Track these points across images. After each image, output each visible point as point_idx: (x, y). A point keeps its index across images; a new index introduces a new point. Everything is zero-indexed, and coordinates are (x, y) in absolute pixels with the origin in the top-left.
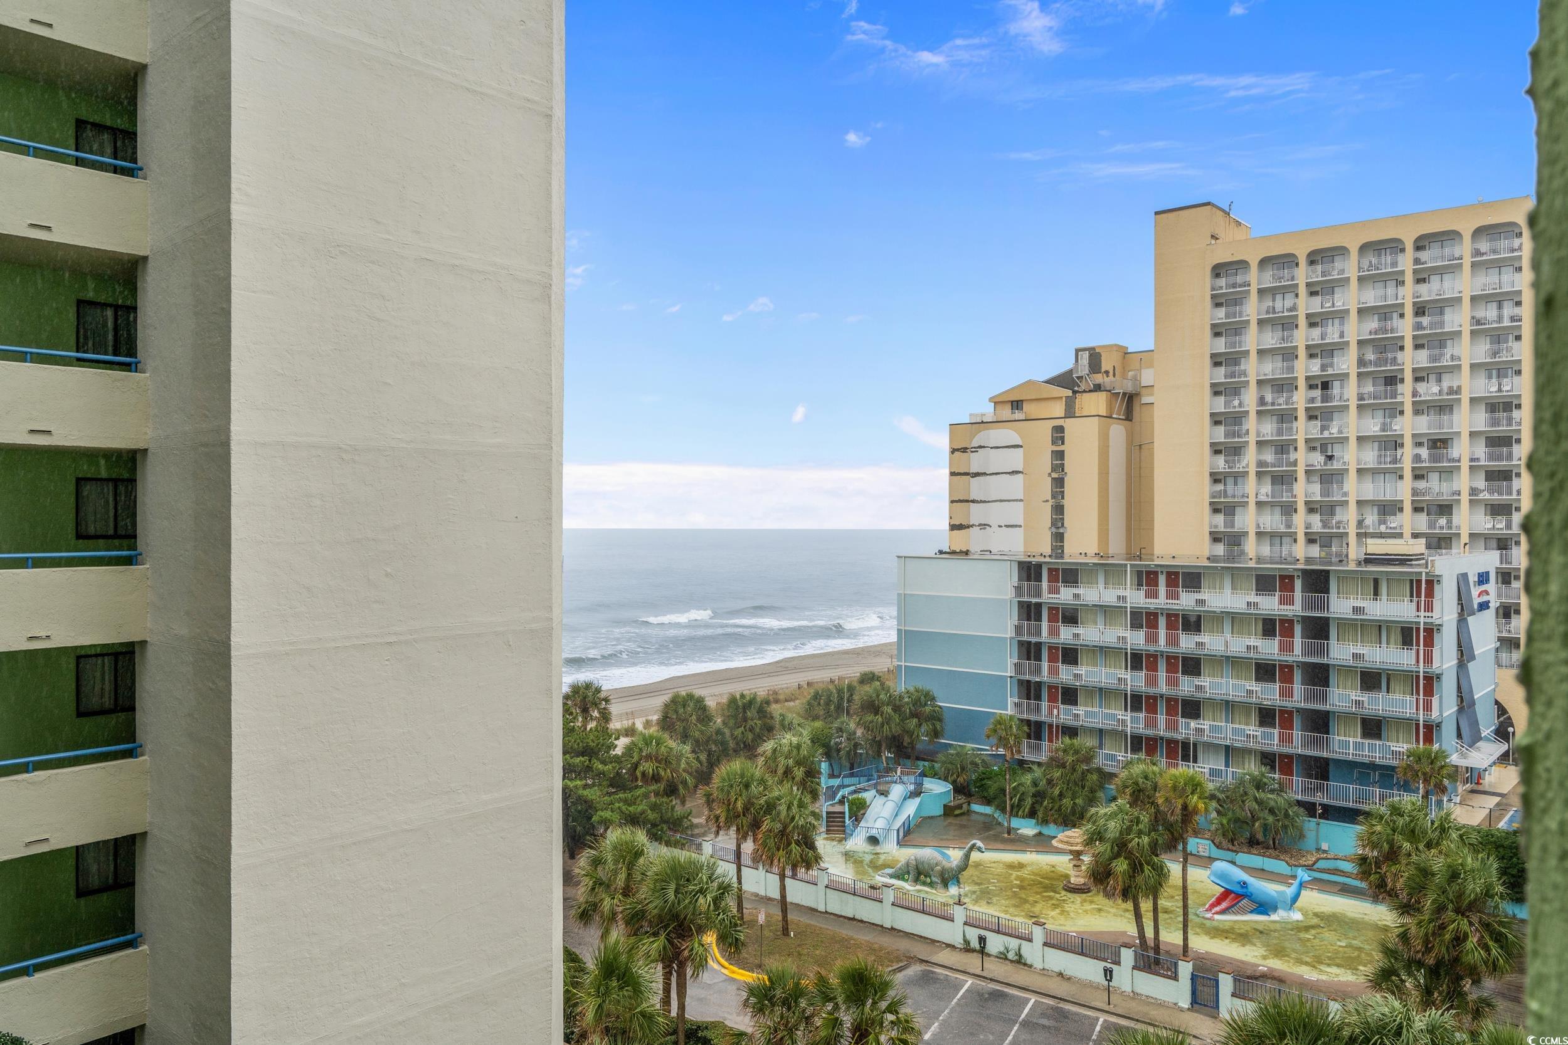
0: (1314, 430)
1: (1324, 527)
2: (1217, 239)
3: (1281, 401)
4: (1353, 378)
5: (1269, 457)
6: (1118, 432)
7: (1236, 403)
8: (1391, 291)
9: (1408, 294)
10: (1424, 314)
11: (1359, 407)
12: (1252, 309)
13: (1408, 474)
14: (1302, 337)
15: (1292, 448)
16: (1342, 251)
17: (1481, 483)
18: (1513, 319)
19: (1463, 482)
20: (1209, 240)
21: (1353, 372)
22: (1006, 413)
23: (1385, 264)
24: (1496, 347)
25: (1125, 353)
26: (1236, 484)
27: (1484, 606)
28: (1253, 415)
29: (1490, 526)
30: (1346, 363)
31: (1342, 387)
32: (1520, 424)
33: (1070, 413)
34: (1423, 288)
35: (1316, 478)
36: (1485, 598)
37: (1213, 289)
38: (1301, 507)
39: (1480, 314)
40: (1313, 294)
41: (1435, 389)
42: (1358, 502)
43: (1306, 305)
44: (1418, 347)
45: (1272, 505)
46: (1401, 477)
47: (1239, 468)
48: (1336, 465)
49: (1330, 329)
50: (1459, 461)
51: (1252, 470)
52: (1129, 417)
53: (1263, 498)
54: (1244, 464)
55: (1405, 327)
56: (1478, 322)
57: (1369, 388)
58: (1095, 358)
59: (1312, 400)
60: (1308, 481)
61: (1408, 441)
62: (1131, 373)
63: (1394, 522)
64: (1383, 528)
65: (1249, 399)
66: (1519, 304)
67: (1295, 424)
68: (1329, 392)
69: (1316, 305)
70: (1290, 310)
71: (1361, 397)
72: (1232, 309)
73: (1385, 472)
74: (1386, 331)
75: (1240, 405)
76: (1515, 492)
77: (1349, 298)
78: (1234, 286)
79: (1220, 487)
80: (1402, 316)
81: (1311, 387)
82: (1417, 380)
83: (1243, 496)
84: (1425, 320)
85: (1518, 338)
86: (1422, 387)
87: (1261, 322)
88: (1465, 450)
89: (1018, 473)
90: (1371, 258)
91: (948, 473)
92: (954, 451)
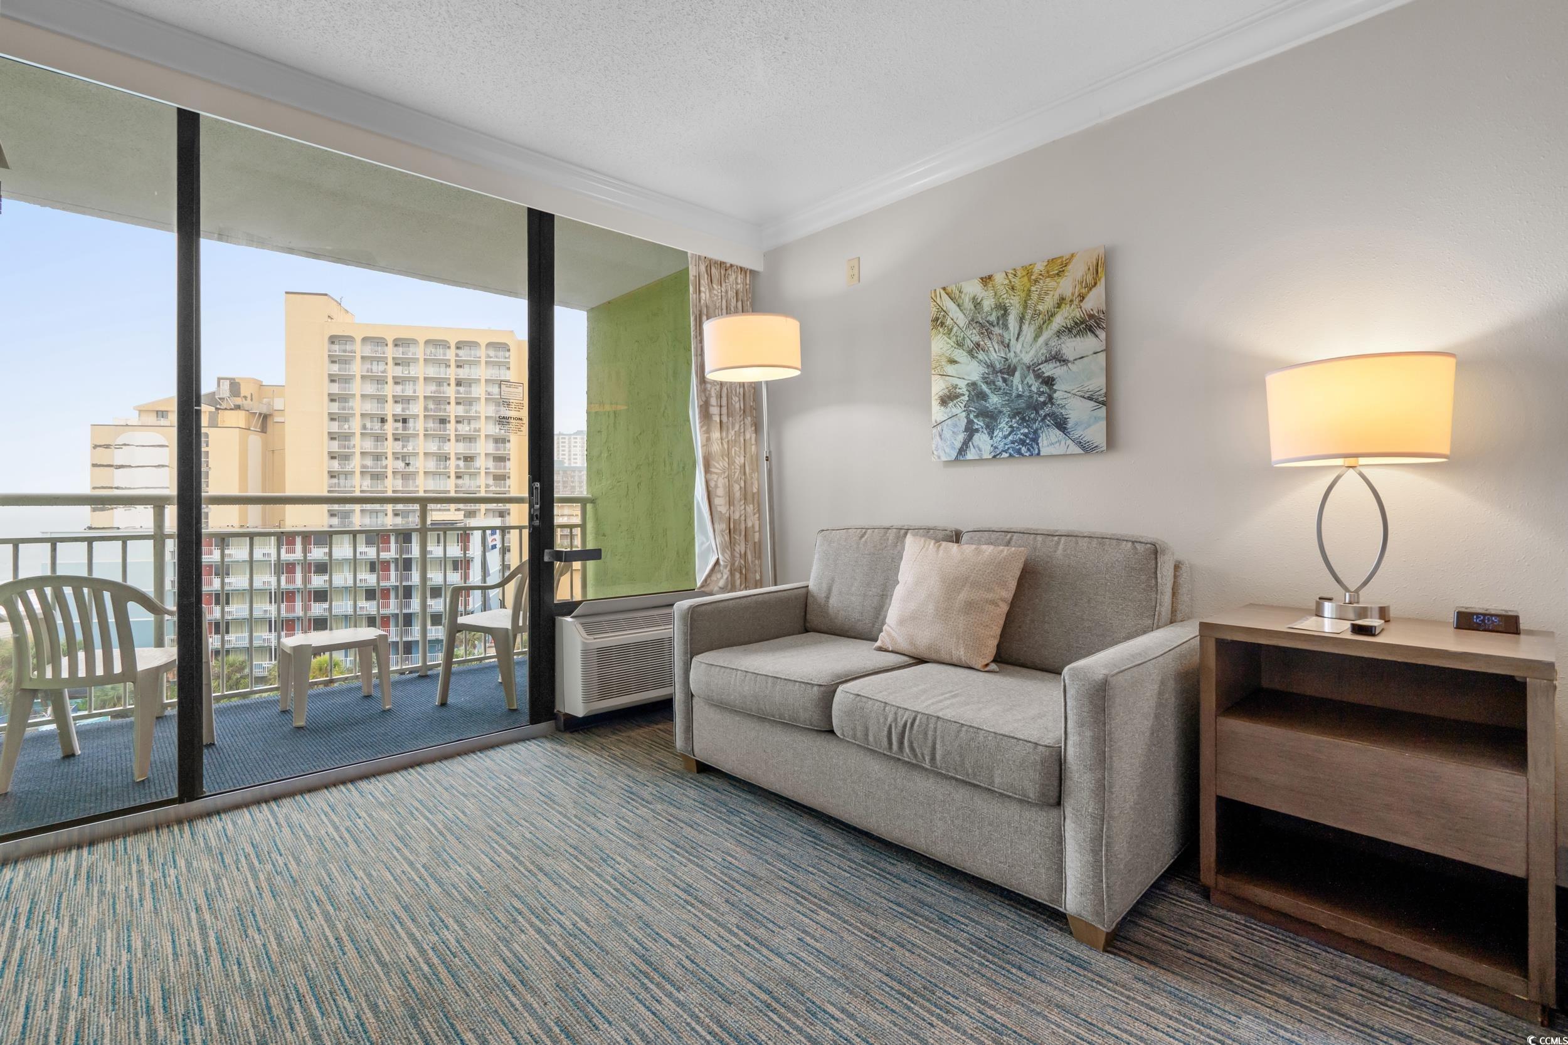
0: (398, 447)
2: (332, 318)
3: (377, 428)
4: (422, 417)
5: (369, 462)
6: (255, 439)
8: (443, 369)
9: (452, 373)
10: (461, 385)
11: (425, 435)
12: (357, 368)
13: (453, 475)
14: (390, 390)
15: (384, 458)
16: (414, 342)
17: (491, 482)
18: (506, 395)
19: (483, 480)
20: (326, 319)
21: (422, 414)
22: (152, 419)
23: (439, 353)
25: (260, 385)
26: (346, 479)
27: (494, 547)
28: (358, 435)
30: (417, 408)
31: (415, 422)
32: (509, 450)
34: (460, 370)
35: (399, 476)
36: (494, 543)
37: (329, 351)
39: (490, 389)
40: (397, 364)
41: (467, 428)
43: (392, 371)
46: (449, 477)
47: (348, 469)
48: (411, 469)
49: (407, 387)
50: (480, 469)
51: (358, 470)
52: (264, 430)
54: (352, 466)
55: (451, 391)
56: (489, 394)
57: (430, 425)
58: (235, 386)
59: (397, 429)
60: (394, 478)
61: (453, 457)
62: (265, 400)
65: (355, 425)
67: (386, 443)
68: (407, 425)
69: (399, 371)
70: (382, 372)
71: (426, 430)
72: (343, 366)
73: (440, 474)
74: (440, 393)
75: (349, 428)
77: (418, 370)
78: (345, 351)
79: (335, 481)
80: (449, 385)
82: (458, 422)
83: (351, 487)
84: (462, 389)
86: (460, 426)
87: (363, 377)
88: (482, 463)
89: (163, 466)
90: (431, 349)
91: (89, 465)
92: (95, 447)
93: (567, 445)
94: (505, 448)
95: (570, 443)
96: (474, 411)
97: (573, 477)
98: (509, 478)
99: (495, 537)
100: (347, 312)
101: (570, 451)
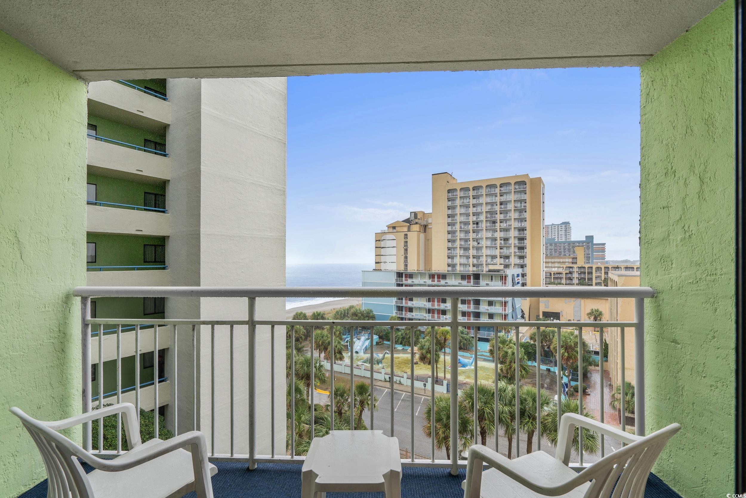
0: (474, 236)
1: (477, 262)
2: (449, 182)
3: (466, 227)
4: (484, 221)
5: (463, 243)
6: (422, 235)
7: (454, 228)
8: (494, 198)
9: (498, 199)
10: (502, 205)
11: (486, 229)
12: (458, 202)
13: (498, 248)
14: (471, 210)
15: (469, 241)
16: (481, 187)
17: (517, 250)
18: (524, 206)
19: (512, 250)
20: (447, 183)
22: (391, 230)
23: (492, 191)
24: (520, 214)
25: (424, 213)
26: (454, 250)
27: (518, 283)
28: (458, 231)
29: (519, 262)
30: (483, 217)
31: (481, 224)
32: (526, 234)
33: (409, 230)
34: (502, 198)
35: (475, 249)
36: (518, 281)
37: (448, 196)
38: (471, 257)
39: (516, 205)
40: (474, 198)
41: (505, 225)
42: (486, 255)
43: (472, 201)
44: (501, 213)
45: (464, 256)
46: (497, 249)
47: (455, 246)
48: (480, 245)
49: (478, 208)
50: (511, 244)
51: (458, 246)
52: (425, 231)
53: (461, 254)
55: (497, 208)
56: (516, 207)
57: (488, 224)
58: (416, 214)
59: (474, 227)
60: (473, 250)
61: (498, 239)
62: (425, 219)
63: (495, 261)
64: (492, 263)
65: (457, 227)
66: (526, 202)
67: (469, 234)
68: (478, 225)
69: (475, 201)
70: (468, 203)
71: (486, 227)
72: (453, 202)
73: (492, 247)
74: (493, 209)
76: (525, 253)
77: (483, 200)
78: (453, 195)
79: (450, 251)
80: (497, 205)
81: (474, 224)
82: (501, 222)
83: (456, 254)
84: (502, 206)
85: (526, 212)
86: (502, 224)
87: (460, 206)
88: (513, 241)
89: (394, 247)
90: (489, 189)
91: (375, 247)
92: (376, 241)
93: (556, 230)
94: (524, 233)
95: (558, 229)
96: (508, 216)
97: (560, 247)
98: (526, 248)
99: (518, 278)
100: (454, 178)
101: (558, 233)
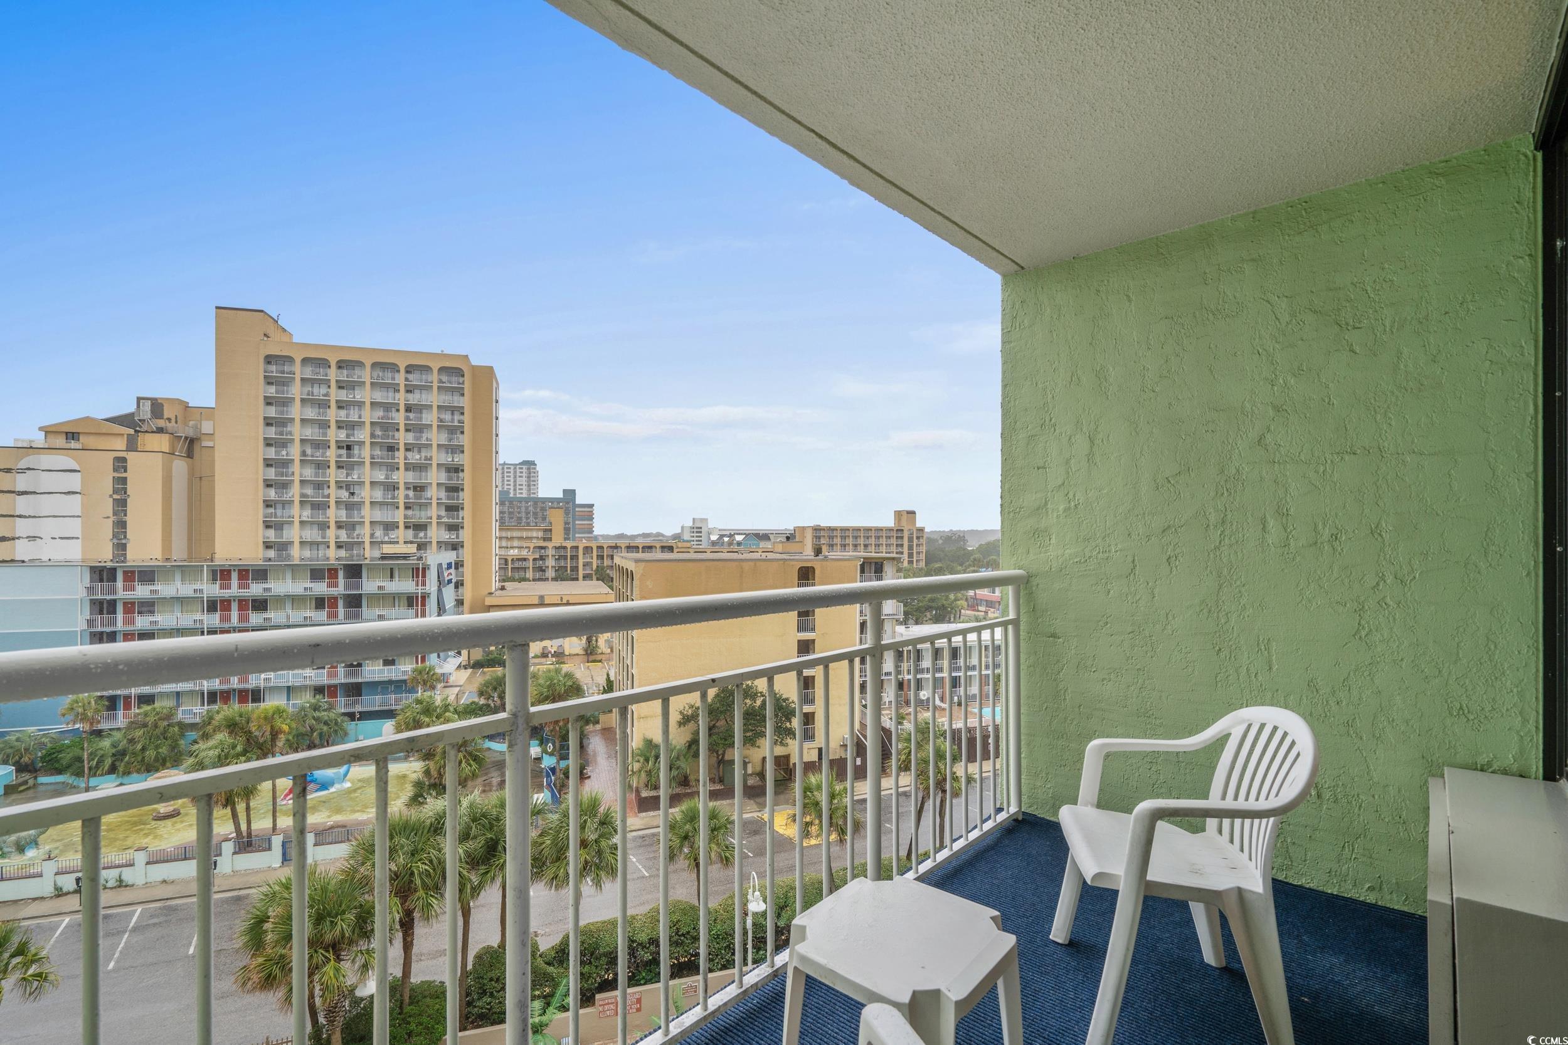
0: (342, 475)
1: (348, 537)
2: (268, 337)
3: (318, 454)
4: (368, 444)
5: (309, 491)
6: (180, 466)
7: (284, 453)
8: (391, 394)
9: (401, 398)
10: (411, 411)
11: (371, 463)
12: (296, 391)
13: (402, 506)
14: (333, 415)
15: (325, 486)
16: (360, 364)
17: (443, 513)
18: (459, 422)
19: (434, 511)
20: (262, 337)
21: (368, 441)
22: (60, 441)
23: (388, 378)
24: (450, 436)
25: (186, 406)
26: (283, 508)
27: (450, 581)
28: (297, 463)
29: (448, 537)
30: (363, 435)
31: (360, 450)
32: (463, 480)
33: (132, 446)
34: (410, 396)
35: (343, 507)
36: (450, 577)
37: (265, 372)
38: (333, 525)
39: (442, 416)
40: (340, 388)
41: (418, 457)
42: (371, 522)
43: (335, 395)
44: (407, 430)
45: (312, 523)
46: (398, 508)
47: (286, 497)
48: (356, 499)
49: (352, 412)
50: (431, 499)
51: (297, 499)
52: (190, 455)
53: (305, 519)
54: (290, 494)
55: (400, 418)
56: (441, 421)
57: (378, 452)
58: (157, 407)
59: (340, 456)
60: (337, 508)
61: (402, 486)
62: (191, 423)
63: (393, 535)
64: (386, 539)
65: (294, 451)
66: (462, 414)
67: (328, 471)
68: (352, 452)
69: (343, 395)
70: (324, 396)
71: (372, 457)
72: (280, 388)
73: (387, 504)
74: (389, 419)
75: (287, 454)
76: (460, 518)
77: (364, 395)
78: (283, 372)
79: (272, 510)
80: (398, 410)
81: (339, 447)
82: (407, 450)
83: (289, 517)
84: (411, 415)
85: (462, 433)
86: (409, 455)
87: (303, 400)
88: (434, 493)
89: (77, 493)
90: (378, 372)
93: (512, 475)
94: (458, 477)
95: (515, 472)
96: (424, 438)
97: (520, 507)
98: (462, 509)
99: (450, 571)
100: (284, 330)
101: (515, 481)
